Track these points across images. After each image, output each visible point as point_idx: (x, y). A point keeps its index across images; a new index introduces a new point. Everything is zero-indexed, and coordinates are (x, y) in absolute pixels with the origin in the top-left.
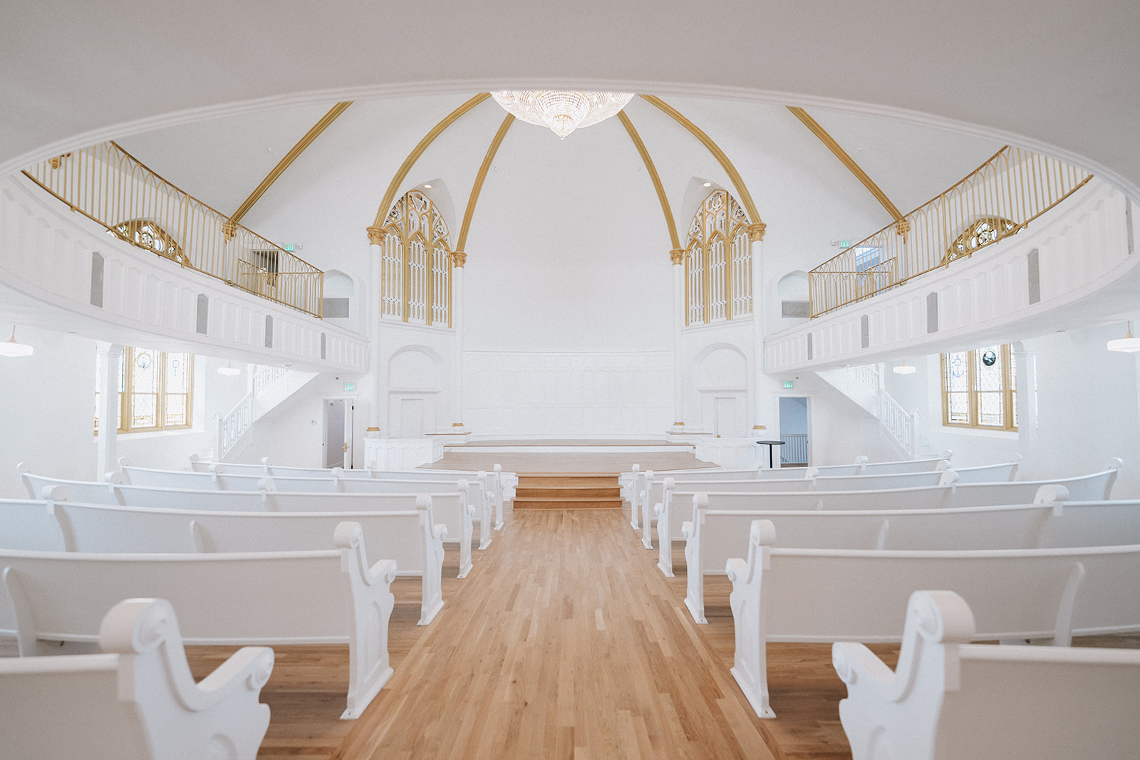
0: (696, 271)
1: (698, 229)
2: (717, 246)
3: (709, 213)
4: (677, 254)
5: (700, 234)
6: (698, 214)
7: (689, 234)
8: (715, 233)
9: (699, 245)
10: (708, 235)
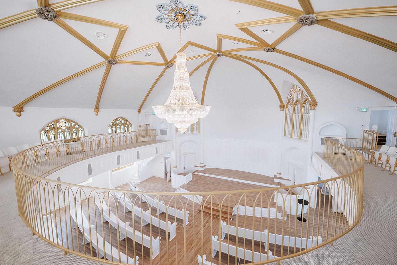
0: (289, 115)
1: (291, 97)
2: (297, 106)
3: (295, 91)
4: (282, 106)
5: (292, 99)
6: (291, 91)
7: (287, 98)
8: (297, 101)
9: (291, 104)
10: (295, 100)
